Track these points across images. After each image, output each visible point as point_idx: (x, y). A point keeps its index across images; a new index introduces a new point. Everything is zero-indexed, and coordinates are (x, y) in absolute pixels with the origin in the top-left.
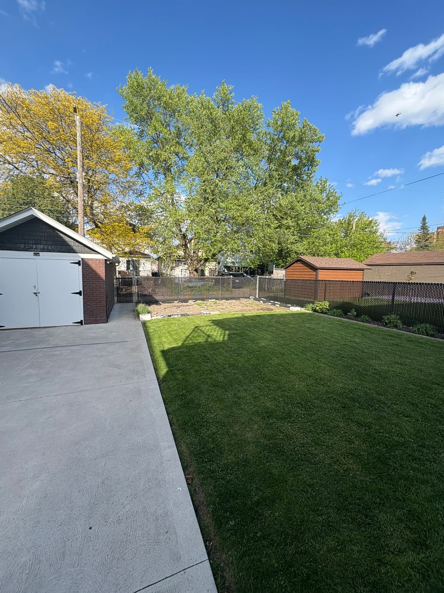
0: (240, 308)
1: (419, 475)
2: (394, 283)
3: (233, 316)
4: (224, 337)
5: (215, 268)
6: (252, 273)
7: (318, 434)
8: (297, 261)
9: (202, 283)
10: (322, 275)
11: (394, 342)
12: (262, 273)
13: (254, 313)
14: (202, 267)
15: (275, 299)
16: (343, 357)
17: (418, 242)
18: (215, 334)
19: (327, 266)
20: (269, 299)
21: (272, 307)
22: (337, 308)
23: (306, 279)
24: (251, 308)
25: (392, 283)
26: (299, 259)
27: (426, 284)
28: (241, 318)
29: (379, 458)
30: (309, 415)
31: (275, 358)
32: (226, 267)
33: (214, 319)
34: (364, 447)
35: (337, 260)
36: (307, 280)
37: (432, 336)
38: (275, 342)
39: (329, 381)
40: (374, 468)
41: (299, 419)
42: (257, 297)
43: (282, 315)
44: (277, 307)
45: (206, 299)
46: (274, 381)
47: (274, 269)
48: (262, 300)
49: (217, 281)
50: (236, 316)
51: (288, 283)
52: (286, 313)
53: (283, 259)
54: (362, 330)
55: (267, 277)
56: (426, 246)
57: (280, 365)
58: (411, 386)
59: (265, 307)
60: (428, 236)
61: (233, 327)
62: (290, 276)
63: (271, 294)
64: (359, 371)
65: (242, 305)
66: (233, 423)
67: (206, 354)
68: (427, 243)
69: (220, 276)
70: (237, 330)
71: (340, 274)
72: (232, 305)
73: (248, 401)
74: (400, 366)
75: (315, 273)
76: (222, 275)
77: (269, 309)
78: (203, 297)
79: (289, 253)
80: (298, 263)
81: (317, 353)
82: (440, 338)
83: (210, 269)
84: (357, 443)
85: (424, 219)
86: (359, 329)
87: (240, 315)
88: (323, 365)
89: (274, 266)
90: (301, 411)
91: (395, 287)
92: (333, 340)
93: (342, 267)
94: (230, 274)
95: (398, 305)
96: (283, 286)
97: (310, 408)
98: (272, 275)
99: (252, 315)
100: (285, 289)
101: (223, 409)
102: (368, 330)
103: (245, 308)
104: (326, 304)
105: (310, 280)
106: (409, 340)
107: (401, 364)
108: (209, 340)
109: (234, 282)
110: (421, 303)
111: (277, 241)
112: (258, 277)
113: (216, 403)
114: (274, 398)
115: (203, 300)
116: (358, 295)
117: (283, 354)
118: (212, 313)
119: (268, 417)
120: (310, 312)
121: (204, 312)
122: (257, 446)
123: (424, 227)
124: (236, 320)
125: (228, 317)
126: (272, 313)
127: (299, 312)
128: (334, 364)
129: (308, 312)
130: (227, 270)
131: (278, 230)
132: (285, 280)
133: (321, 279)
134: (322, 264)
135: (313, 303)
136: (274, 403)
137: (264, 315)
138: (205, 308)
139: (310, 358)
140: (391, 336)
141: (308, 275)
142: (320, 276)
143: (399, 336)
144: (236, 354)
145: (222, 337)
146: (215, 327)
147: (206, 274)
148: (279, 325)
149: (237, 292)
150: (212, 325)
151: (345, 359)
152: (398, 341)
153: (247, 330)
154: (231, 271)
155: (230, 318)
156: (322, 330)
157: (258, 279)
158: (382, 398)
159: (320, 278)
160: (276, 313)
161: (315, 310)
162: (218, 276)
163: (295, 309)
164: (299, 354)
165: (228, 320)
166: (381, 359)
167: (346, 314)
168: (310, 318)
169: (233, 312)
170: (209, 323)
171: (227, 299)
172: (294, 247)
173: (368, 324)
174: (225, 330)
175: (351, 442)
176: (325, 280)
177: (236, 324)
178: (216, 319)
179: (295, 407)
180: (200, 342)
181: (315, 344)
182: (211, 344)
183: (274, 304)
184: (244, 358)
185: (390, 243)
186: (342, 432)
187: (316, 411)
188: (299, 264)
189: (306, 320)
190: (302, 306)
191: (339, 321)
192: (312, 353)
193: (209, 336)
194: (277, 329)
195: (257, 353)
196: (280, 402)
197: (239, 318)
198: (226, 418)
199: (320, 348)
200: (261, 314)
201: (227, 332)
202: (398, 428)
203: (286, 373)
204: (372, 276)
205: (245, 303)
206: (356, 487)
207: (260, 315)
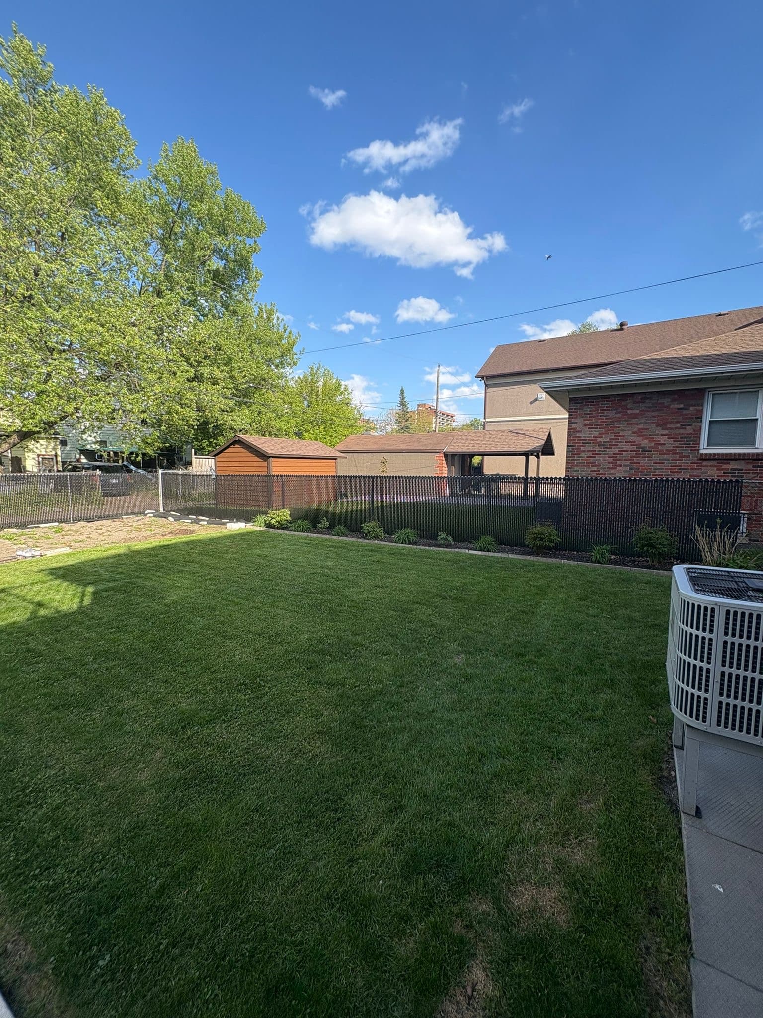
0: (123, 535)
1: (397, 724)
2: (372, 477)
3: (105, 554)
4: (82, 601)
5: (53, 453)
6: (149, 464)
7: (272, 723)
8: (235, 443)
9: (18, 488)
10: (277, 468)
11: (374, 558)
12: (172, 465)
13: (155, 542)
14: (16, 452)
15: (199, 511)
16: (310, 593)
17: (398, 422)
18: (58, 598)
19: (284, 452)
20: (186, 512)
21: (194, 527)
22: (303, 518)
23: (252, 474)
24: (148, 533)
25: (369, 477)
26: (237, 439)
27: (405, 477)
28: (125, 555)
29: (354, 723)
30: (257, 698)
31: (198, 619)
32: (84, 452)
33: (55, 565)
34: (336, 715)
35: (299, 443)
36: (253, 476)
37: (415, 543)
38: (198, 590)
39: (290, 635)
40: (346, 740)
41: (242, 711)
42: (162, 510)
43: (212, 540)
44: (203, 526)
45: (32, 523)
46: (196, 660)
47: (194, 456)
48: (173, 516)
49: (60, 484)
50: (113, 552)
51: (220, 480)
52: (219, 535)
53: (209, 438)
54: (336, 547)
55: (180, 472)
56: (407, 428)
57: (208, 629)
58: (392, 613)
59: (178, 527)
60: (409, 415)
61: (106, 575)
62: (224, 469)
63: (191, 504)
64: (331, 609)
65: (129, 528)
66: (105, 767)
67: (32, 645)
68: (407, 423)
69: (69, 471)
70: (115, 580)
71: (303, 465)
72: (104, 530)
73: (141, 713)
74: (380, 589)
75: (265, 464)
76: (75, 469)
77: (185, 532)
78: (21, 520)
79: (219, 430)
80: (237, 446)
81: (271, 595)
82: (423, 545)
83: (39, 456)
84: (326, 713)
85: (402, 392)
86: (332, 546)
87: (122, 551)
88: (280, 612)
89: (193, 450)
90: (245, 695)
91: (373, 482)
92: (297, 568)
93: (306, 454)
94: (95, 468)
95: (378, 507)
96: (212, 488)
97: (260, 686)
98: (191, 468)
99: (150, 546)
100: (216, 494)
101: (79, 749)
102: (344, 548)
103: (134, 534)
104: (285, 515)
105: (258, 476)
106: (392, 553)
107: (382, 587)
108: (42, 612)
109: (105, 484)
110: (401, 503)
111: (194, 405)
112: (160, 471)
113: (63, 742)
114: (197, 691)
115: (23, 526)
116: (328, 495)
117: (213, 609)
118: (49, 553)
119: (183, 728)
120: (262, 529)
121: (24, 554)
122: (159, 790)
123: (403, 404)
124: (111, 560)
125: (93, 557)
126: (193, 537)
127: (242, 531)
128: (298, 606)
129: (258, 529)
130: (86, 458)
131: (195, 384)
132: (214, 477)
133: (276, 474)
134: (275, 449)
135: (266, 513)
136: (196, 698)
137: (176, 543)
138: (30, 544)
139: (260, 605)
140: (372, 551)
141: (253, 466)
142: (274, 469)
143: (379, 550)
144: (112, 628)
145: (77, 600)
146: (57, 582)
147: (29, 468)
148: (205, 557)
149: (112, 503)
150: (51, 580)
151: (313, 595)
152: (378, 556)
153: (138, 577)
154: (98, 461)
155: (99, 559)
156: (280, 556)
157: (160, 476)
158: (359, 638)
159: (275, 471)
160: (200, 537)
161: (269, 526)
162: (64, 471)
163: (236, 527)
164: (242, 602)
165: (94, 563)
166: (360, 586)
167: (315, 527)
168: (261, 539)
169: (107, 546)
170: (40, 576)
171: (89, 520)
172: (228, 420)
173: (345, 538)
174: (85, 585)
175: (318, 715)
176: (281, 476)
177: (112, 569)
178: (61, 564)
179: (234, 693)
180: (14, 623)
181: (269, 580)
182: (47, 620)
183: (197, 522)
184: (132, 632)
185: (368, 420)
186: (307, 706)
187: (269, 688)
188: (238, 449)
189: (255, 543)
190: (248, 520)
191: (306, 538)
192: (264, 596)
193: (40, 605)
194: (202, 565)
195: (162, 616)
196: (207, 693)
197: (119, 555)
198: (88, 763)
199: (277, 585)
200: (170, 543)
201: (90, 589)
202: (376, 674)
203: (218, 639)
204: (348, 467)
205: (134, 525)
206: (323, 777)
207: (168, 545)
